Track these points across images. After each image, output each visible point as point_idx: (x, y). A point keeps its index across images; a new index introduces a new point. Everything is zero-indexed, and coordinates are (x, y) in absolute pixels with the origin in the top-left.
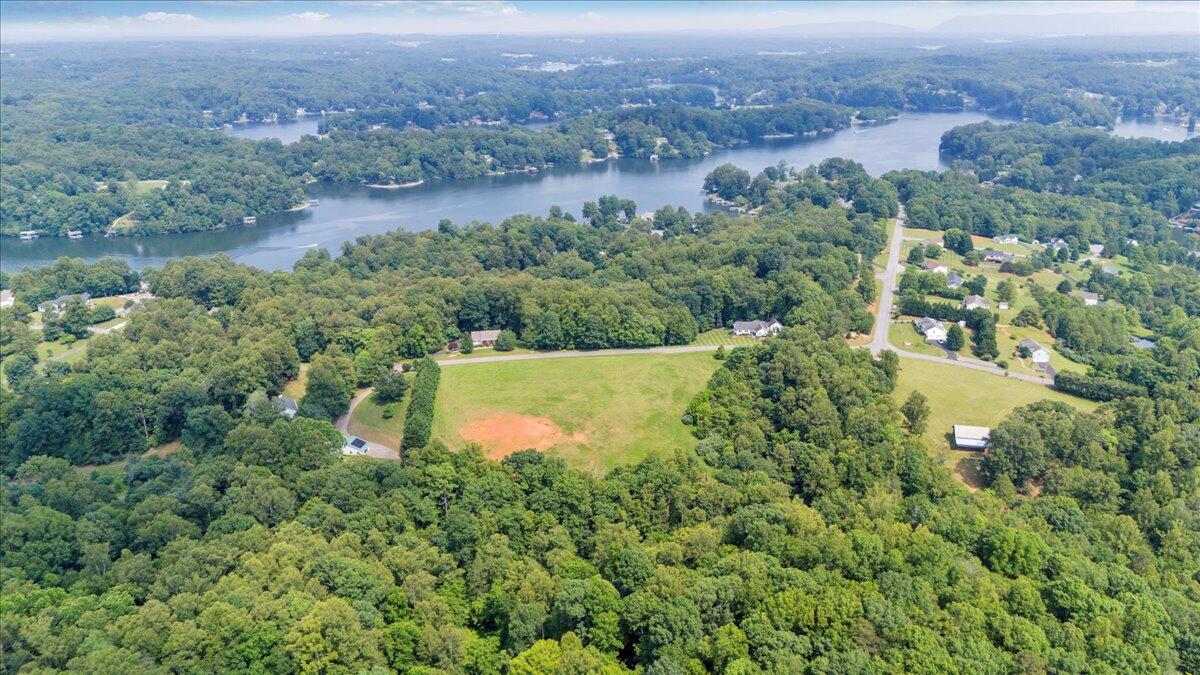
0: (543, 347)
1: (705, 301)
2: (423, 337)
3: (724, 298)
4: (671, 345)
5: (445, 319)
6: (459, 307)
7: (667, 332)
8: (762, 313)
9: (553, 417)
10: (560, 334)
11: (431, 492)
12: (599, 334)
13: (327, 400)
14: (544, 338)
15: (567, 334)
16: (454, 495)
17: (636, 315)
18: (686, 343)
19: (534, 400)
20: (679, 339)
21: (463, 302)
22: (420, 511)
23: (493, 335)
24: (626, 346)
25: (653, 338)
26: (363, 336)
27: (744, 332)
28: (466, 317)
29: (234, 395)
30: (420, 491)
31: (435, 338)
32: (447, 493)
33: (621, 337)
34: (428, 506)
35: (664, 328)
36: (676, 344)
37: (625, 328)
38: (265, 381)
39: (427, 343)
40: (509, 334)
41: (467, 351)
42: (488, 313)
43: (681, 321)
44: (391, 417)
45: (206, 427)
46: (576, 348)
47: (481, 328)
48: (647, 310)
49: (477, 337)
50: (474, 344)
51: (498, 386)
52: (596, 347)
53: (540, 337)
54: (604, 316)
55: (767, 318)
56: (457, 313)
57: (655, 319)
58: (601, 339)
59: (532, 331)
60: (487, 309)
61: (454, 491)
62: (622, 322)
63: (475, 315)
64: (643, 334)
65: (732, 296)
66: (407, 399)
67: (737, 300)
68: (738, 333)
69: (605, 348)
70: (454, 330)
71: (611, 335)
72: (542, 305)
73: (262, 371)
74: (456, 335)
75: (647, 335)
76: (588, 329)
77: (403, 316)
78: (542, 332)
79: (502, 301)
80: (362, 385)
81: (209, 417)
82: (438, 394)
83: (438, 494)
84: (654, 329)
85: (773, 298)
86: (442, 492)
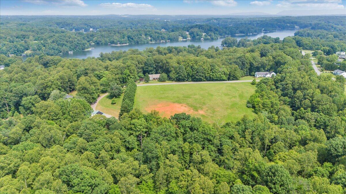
0: (178, 80)
1: (243, 64)
2: (129, 75)
3: (250, 63)
4: (231, 80)
5: (138, 69)
6: (143, 65)
7: (230, 75)
8: (266, 69)
9: (187, 104)
10: (186, 74)
11: (134, 133)
12: (202, 74)
13: (86, 95)
14: (179, 76)
15: (188, 74)
16: (146, 135)
17: (217, 68)
18: (237, 79)
19: (178, 97)
20: (234, 78)
21: (146, 64)
22: (128, 142)
23: (158, 76)
24: (213, 80)
25: (224, 77)
26: (104, 74)
27: (260, 76)
28: (146, 69)
29: (47, 94)
30: (128, 132)
31: (134, 76)
32: (142, 133)
33: (211, 76)
34: (132, 139)
35: (229, 73)
36: (233, 80)
37: (213, 72)
38: (60, 88)
39: (131, 78)
40: (165, 75)
41: (147, 81)
42: (155, 68)
43: (236, 70)
44: (115, 103)
45: (30, 105)
46: (192, 81)
47: (152, 74)
48: (221, 66)
49: (151, 76)
50: (150, 79)
51: (162, 92)
52: (200, 80)
53: (177, 75)
54: (204, 67)
55: (269, 71)
56: (142, 68)
57: (225, 69)
58: (203, 76)
59: (174, 73)
60: (155, 66)
61: (146, 132)
62: (211, 70)
63: (150, 68)
64: (220, 75)
65: (254, 62)
66: (122, 97)
67: (255, 64)
68: (258, 76)
69: (204, 81)
70: (141, 74)
71: (207, 75)
72: (178, 63)
73: (59, 83)
74: (142, 77)
75: (222, 75)
76: (197, 72)
77: (121, 66)
78: (178, 73)
79: (161, 63)
80: (104, 92)
81: (31, 101)
82: (136, 94)
83: (137, 133)
84: (225, 73)
85: (271, 63)
86: (140, 133)
